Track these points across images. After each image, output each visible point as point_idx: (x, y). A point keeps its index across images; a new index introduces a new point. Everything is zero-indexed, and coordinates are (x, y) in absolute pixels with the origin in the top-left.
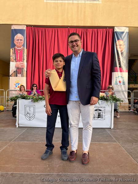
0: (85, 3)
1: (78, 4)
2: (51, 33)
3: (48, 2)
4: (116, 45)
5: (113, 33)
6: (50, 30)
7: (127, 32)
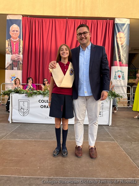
2: (48, 24)
4: (117, 38)
5: (114, 24)
7: (128, 24)
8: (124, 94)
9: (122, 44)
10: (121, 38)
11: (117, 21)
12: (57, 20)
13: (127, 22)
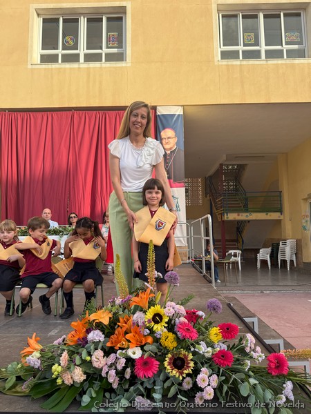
0: (101, 68)
1: (88, 68)
2: (39, 121)
3: (35, 69)
4: (161, 139)
6: (39, 115)
7: (179, 115)
8: (181, 239)
9: (171, 148)
10: (168, 138)
11: (161, 111)
12: (54, 113)
13: (179, 111)
